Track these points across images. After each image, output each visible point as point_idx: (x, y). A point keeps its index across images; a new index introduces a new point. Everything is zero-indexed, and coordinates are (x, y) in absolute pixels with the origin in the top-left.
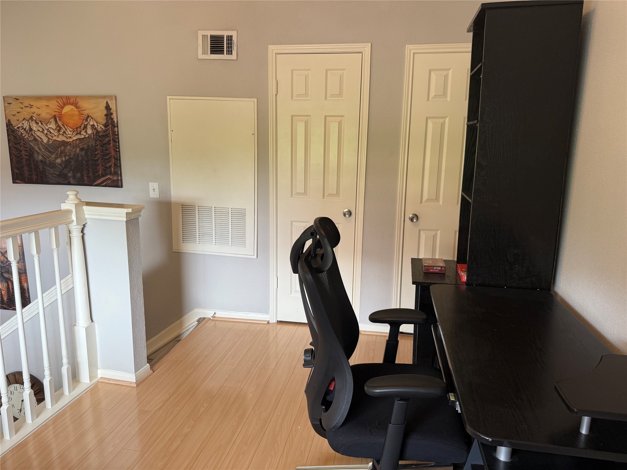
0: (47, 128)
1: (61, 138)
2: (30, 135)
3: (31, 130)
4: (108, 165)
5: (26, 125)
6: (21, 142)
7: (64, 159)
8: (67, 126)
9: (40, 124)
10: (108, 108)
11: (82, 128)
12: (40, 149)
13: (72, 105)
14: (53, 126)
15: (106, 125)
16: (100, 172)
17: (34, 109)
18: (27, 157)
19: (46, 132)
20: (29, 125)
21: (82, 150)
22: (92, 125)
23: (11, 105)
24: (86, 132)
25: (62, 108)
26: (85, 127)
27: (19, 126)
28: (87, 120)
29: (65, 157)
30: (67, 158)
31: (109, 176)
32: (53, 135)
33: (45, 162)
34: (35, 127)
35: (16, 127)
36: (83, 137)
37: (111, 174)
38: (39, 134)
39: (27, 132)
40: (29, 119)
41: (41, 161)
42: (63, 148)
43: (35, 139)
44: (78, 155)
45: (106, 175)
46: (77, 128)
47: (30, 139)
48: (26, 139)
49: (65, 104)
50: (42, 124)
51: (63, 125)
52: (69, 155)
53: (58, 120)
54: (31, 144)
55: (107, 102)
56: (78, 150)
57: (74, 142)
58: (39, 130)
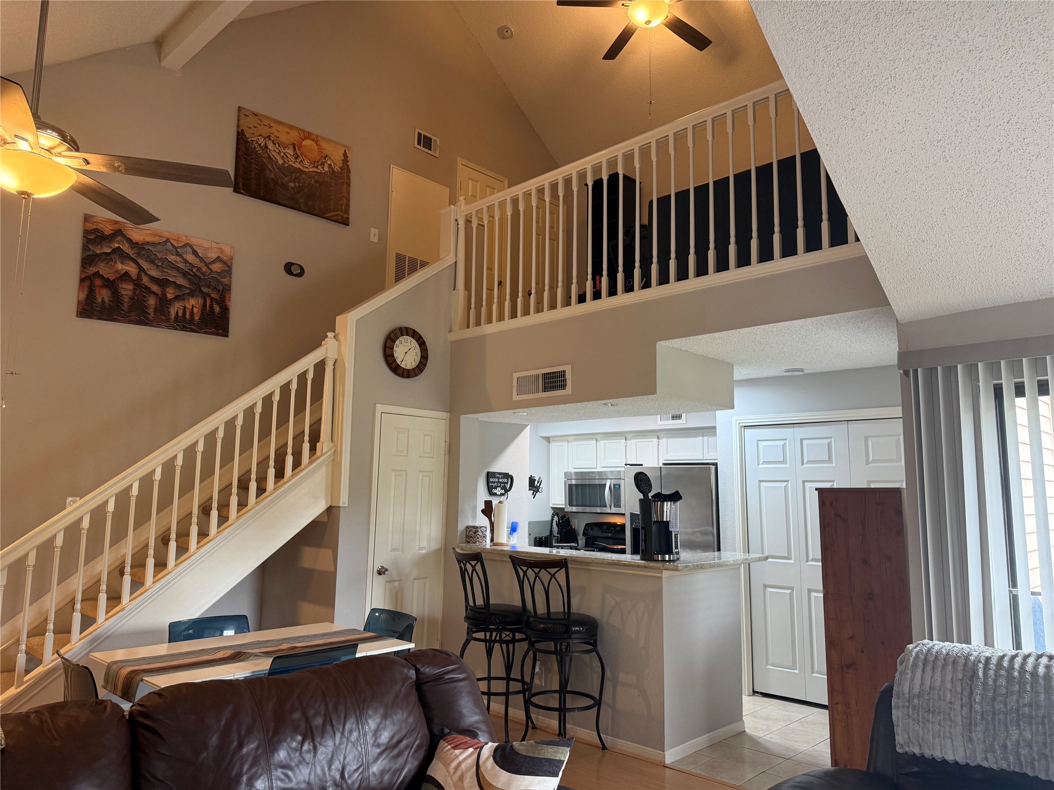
0: (284, 151)
1: (297, 165)
2: (264, 151)
3: (266, 147)
4: (340, 203)
5: (261, 141)
6: (253, 155)
7: (297, 185)
8: (305, 157)
9: (277, 145)
10: (345, 154)
11: (320, 163)
12: (273, 168)
13: (313, 141)
14: (290, 151)
15: (341, 168)
16: (332, 207)
17: (273, 131)
18: (257, 171)
19: (282, 154)
20: (265, 143)
21: (317, 182)
22: (329, 164)
23: (247, 117)
24: (323, 168)
25: (303, 140)
26: (323, 164)
27: (253, 139)
28: (325, 158)
29: (298, 183)
30: (301, 185)
31: (339, 213)
32: (290, 160)
33: (277, 182)
34: (270, 146)
35: (250, 139)
36: (319, 171)
37: (342, 211)
38: (274, 153)
39: (261, 148)
40: (267, 137)
41: (273, 179)
42: (298, 174)
43: (269, 157)
44: (312, 185)
45: (337, 211)
46: (315, 162)
47: (264, 156)
48: (259, 154)
49: (306, 138)
50: (279, 146)
51: (301, 155)
52: (303, 183)
53: (297, 148)
54: (264, 160)
55: (345, 150)
56: (313, 181)
57: (310, 173)
58: (275, 151)
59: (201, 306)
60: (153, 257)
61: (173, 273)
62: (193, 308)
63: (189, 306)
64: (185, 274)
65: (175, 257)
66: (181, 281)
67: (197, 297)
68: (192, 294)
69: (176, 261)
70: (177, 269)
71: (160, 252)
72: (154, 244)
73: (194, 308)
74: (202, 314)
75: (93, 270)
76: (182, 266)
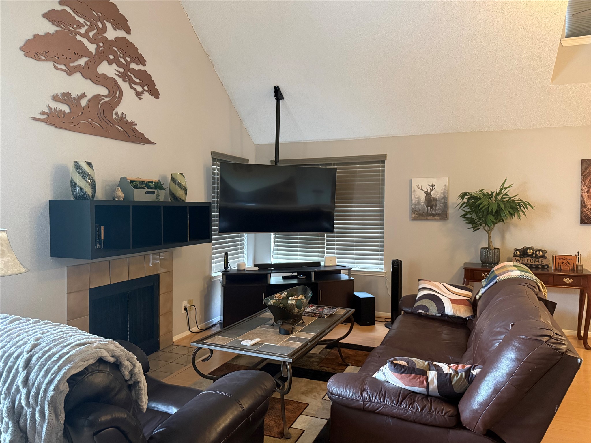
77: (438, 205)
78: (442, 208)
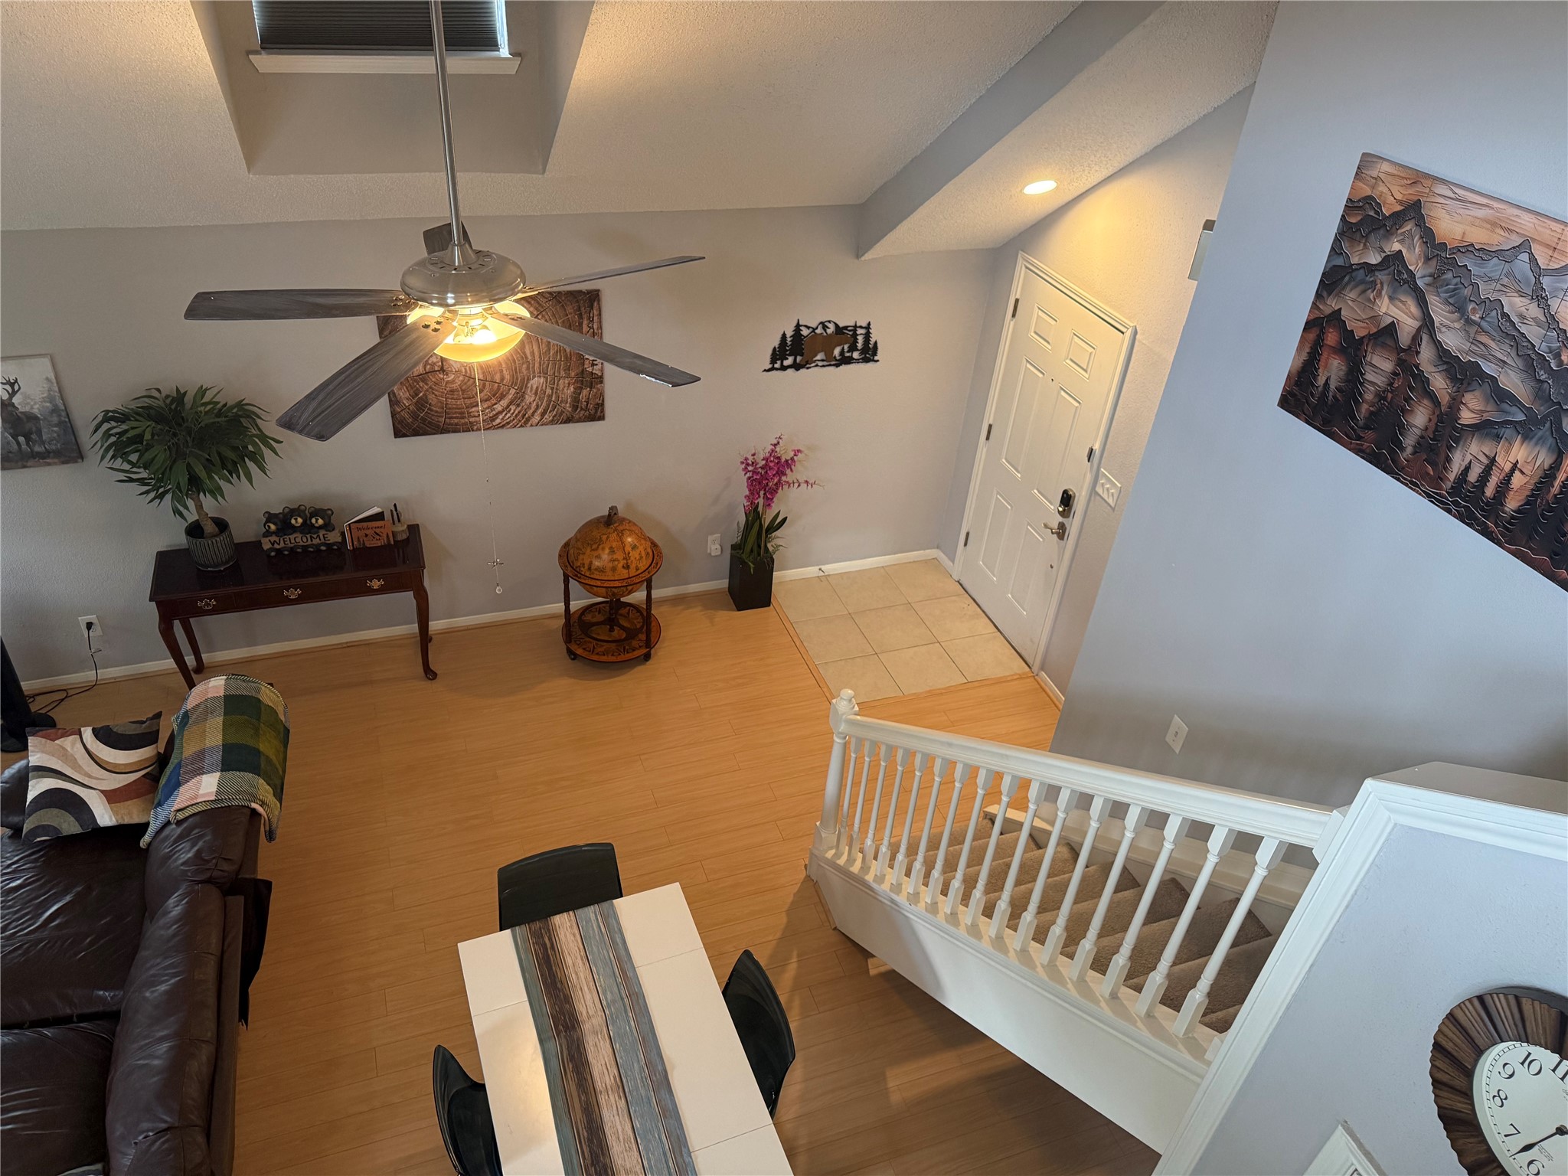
59: (1540, 473)
60: (1467, 292)
61: (1500, 350)
62: (1513, 471)
63: (1504, 463)
64: (1531, 362)
65: (1526, 301)
66: (1513, 381)
67: (1536, 444)
68: (1526, 430)
69: (1522, 317)
70: (1515, 339)
71: (1491, 279)
72: (1483, 253)
73: (1517, 472)
74: (1531, 501)
75: (1332, 304)
76: (1533, 333)
77: (44, 430)
78: (58, 436)
